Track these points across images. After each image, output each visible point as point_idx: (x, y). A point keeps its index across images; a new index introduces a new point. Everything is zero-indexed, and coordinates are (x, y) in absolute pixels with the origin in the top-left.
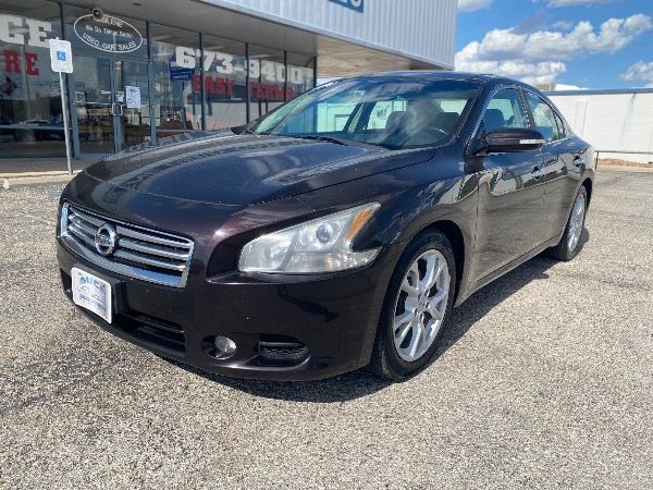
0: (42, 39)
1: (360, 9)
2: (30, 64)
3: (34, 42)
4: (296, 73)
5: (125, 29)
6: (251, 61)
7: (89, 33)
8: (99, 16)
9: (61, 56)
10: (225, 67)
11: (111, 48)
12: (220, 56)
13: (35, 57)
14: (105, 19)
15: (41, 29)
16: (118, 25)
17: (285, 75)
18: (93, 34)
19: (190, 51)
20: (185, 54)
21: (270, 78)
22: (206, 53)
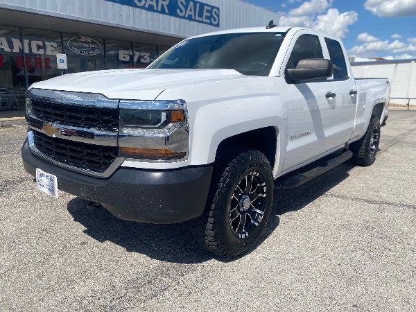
0: (52, 51)
1: (218, 25)
2: (47, 63)
3: (49, 52)
5: (93, 43)
7: (75, 46)
8: (79, 38)
9: (62, 61)
10: (145, 59)
11: (85, 53)
12: (142, 54)
13: (49, 59)
14: (83, 39)
15: (52, 46)
16: (90, 41)
18: (77, 47)
19: (127, 52)
20: (124, 53)
22: (134, 53)
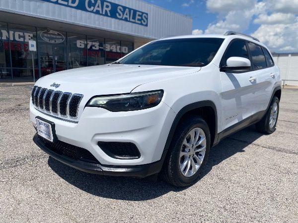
0: (29, 39)
1: (147, 25)
2: (25, 48)
3: (27, 40)
4: (125, 49)
5: (59, 35)
6: (106, 45)
8: (49, 31)
9: (33, 46)
10: (96, 47)
11: (53, 42)
12: (94, 43)
13: (26, 44)
14: (51, 32)
15: (29, 36)
16: (56, 33)
17: (120, 49)
18: (47, 37)
19: (82, 42)
20: (80, 43)
21: (114, 50)
22: (88, 42)
